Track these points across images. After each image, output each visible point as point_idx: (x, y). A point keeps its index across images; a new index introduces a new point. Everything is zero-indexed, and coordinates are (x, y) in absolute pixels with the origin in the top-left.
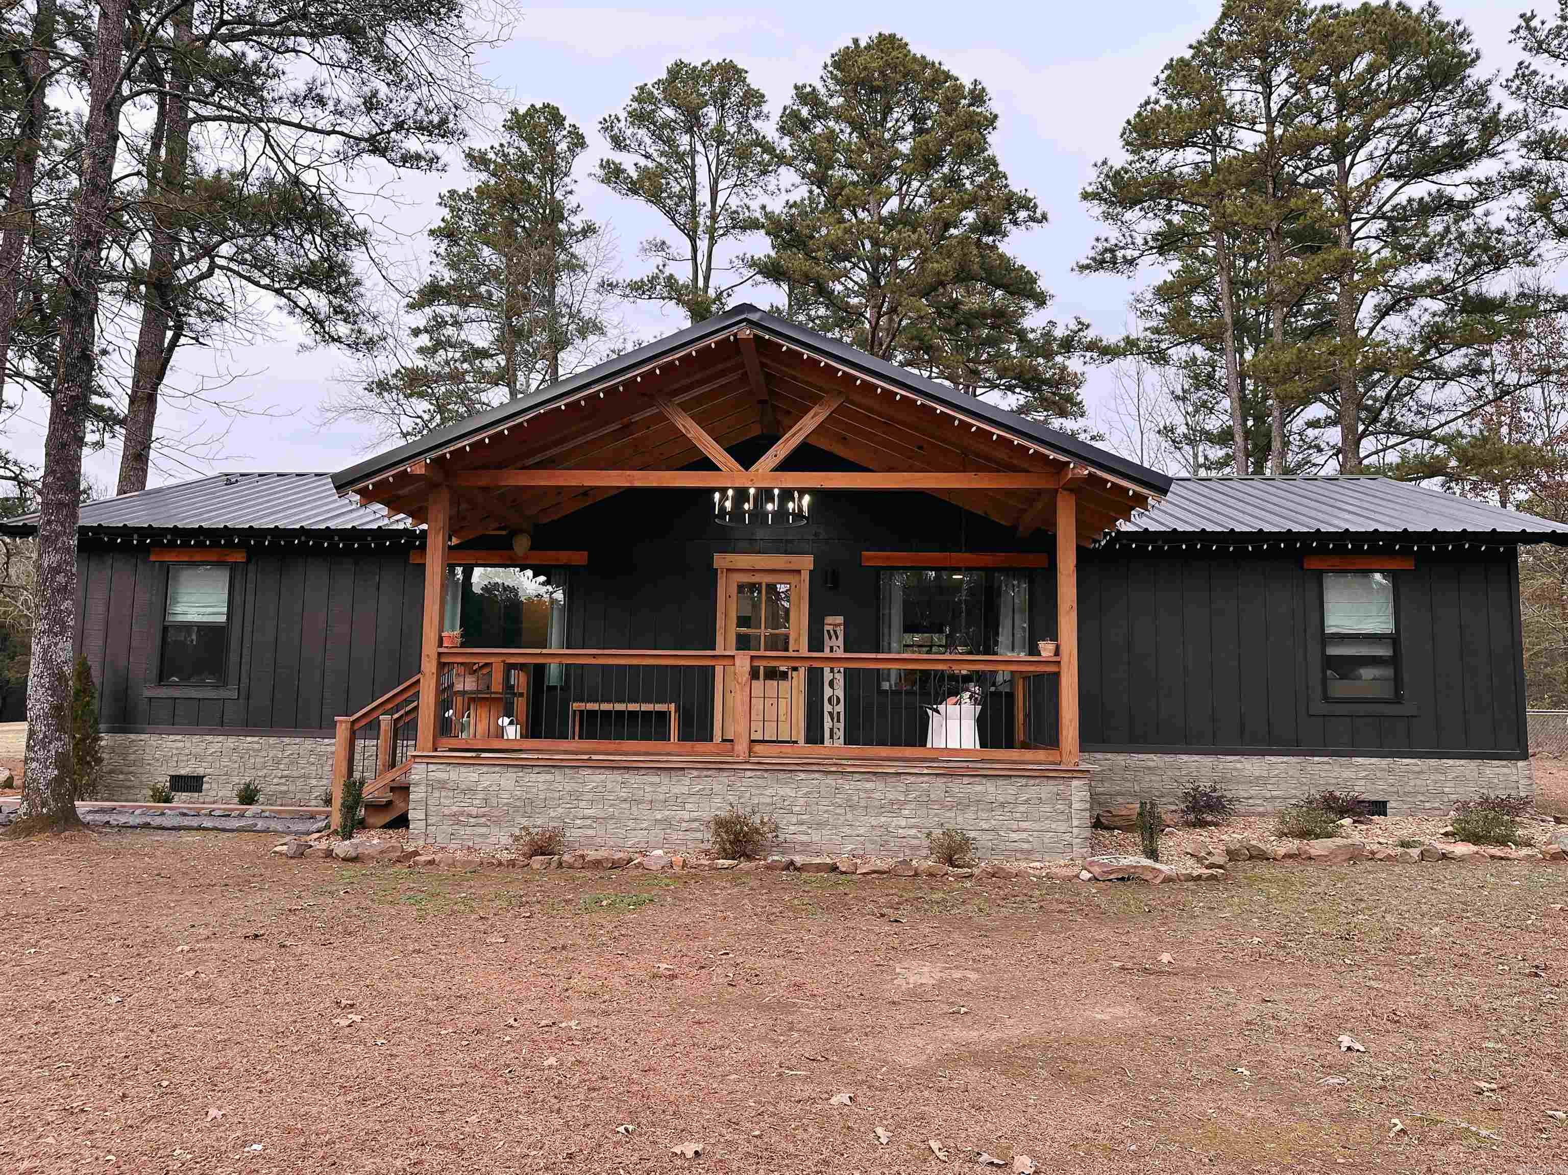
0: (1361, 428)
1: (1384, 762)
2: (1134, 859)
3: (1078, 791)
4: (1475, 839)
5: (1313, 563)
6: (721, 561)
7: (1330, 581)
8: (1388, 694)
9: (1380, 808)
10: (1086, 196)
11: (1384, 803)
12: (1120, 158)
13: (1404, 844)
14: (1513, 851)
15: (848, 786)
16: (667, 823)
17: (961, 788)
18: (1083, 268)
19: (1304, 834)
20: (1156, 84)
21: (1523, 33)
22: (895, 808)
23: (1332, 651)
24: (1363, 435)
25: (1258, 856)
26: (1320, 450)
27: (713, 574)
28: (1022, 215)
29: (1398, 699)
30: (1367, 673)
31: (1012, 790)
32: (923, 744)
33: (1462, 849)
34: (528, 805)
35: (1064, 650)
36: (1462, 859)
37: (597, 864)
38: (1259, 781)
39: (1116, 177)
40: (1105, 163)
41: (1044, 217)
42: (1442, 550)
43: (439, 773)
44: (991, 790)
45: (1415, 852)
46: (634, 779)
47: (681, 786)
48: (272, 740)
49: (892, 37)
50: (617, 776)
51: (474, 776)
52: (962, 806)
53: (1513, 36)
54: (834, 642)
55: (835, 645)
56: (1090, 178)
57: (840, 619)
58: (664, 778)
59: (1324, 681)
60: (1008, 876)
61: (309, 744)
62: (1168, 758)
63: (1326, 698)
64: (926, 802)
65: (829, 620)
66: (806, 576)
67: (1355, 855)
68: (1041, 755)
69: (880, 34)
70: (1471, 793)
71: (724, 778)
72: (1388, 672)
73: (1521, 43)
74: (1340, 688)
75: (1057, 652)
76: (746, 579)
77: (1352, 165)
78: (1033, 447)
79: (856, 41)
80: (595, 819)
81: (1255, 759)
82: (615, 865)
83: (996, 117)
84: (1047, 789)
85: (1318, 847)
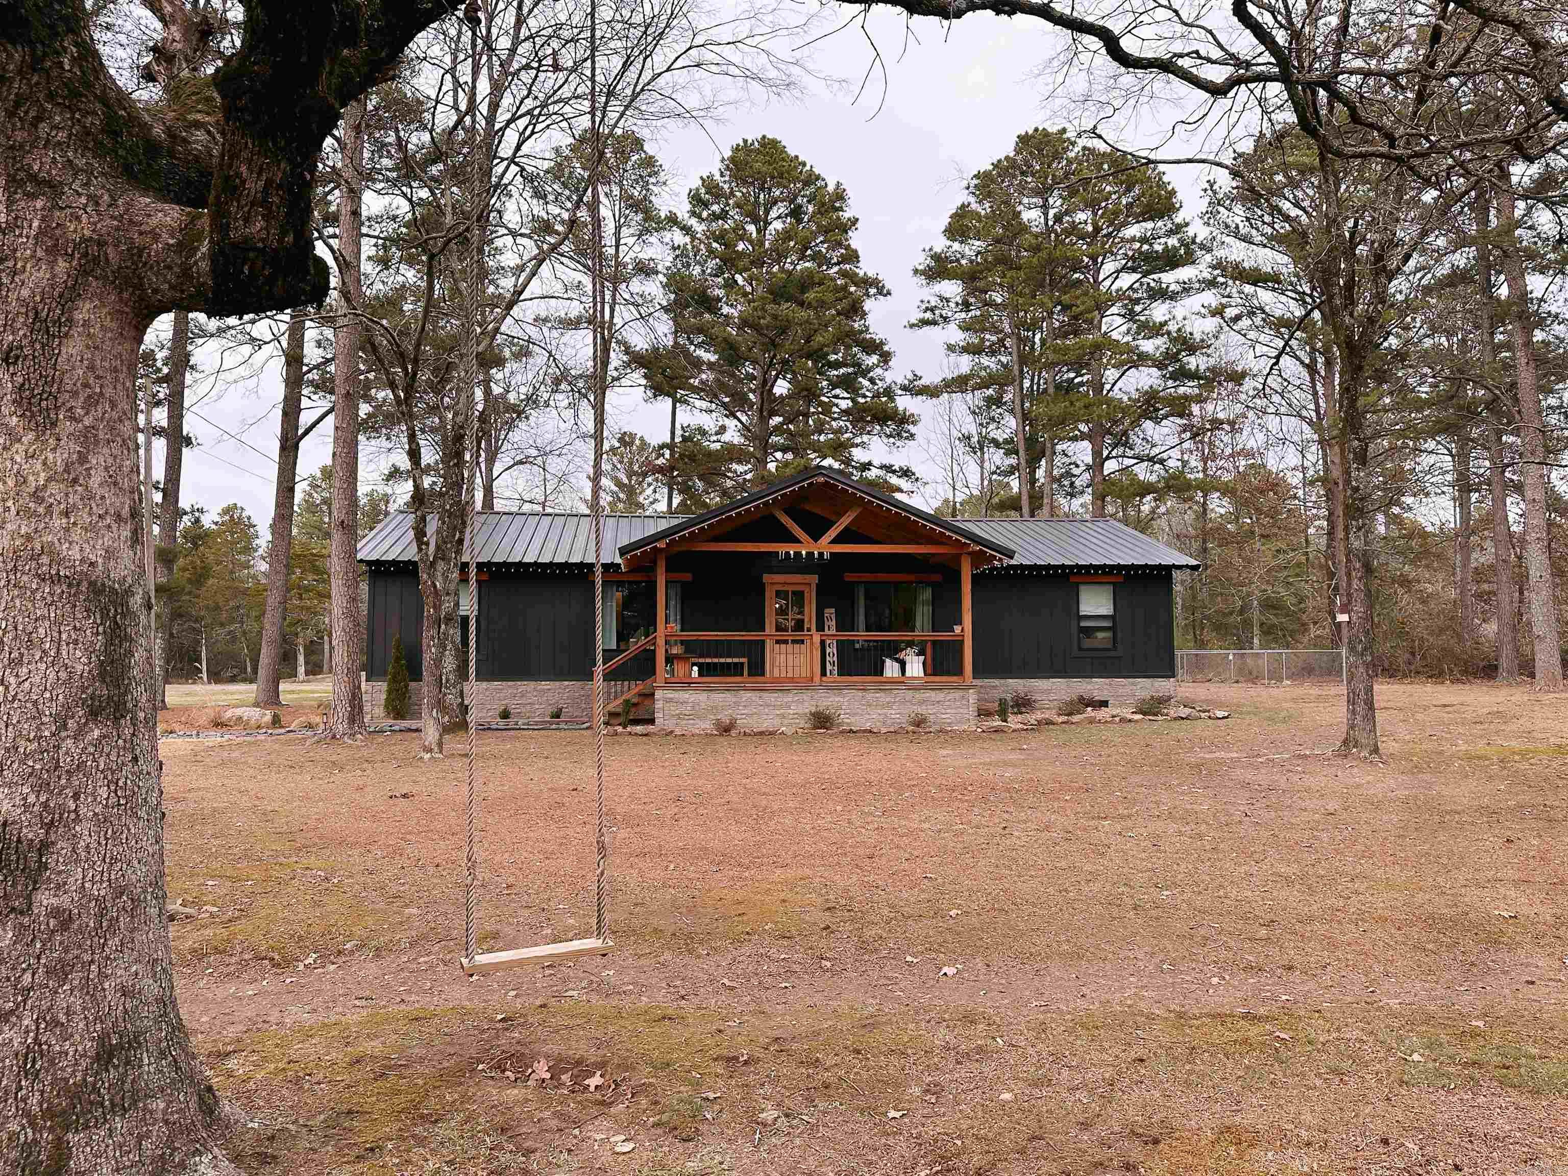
0: (1105, 453)
1: (1107, 681)
2: (997, 723)
3: (972, 696)
4: (1144, 714)
5: (1073, 579)
6: (767, 578)
7: (1083, 589)
8: (1110, 646)
9: (1104, 704)
10: (916, 271)
11: (1107, 702)
12: (940, 244)
13: (1113, 716)
14: (1160, 718)
15: (870, 696)
16: (783, 716)
17: (919, 695)
18: (912, 326)
19: (1068, 715)
20: (968, 188)
21: (1209, 192)
22: (889, 705)
23: (1083, 624)
24: (1108, 458)
25: (1050, 723)
26: (1077, 466)
27: (763, 586)
28: (872, 291)
29: (1115, 647)
30: (1100, 635)
31: (942, 695)
32: (882, 675)
33: (1138, 717)
34: (714, 709)
35: (966, 629)
36: (1137, 721)
37: (761, 733)
38: (1048, 692)
39: (936, 257)
40: (931, 250)
41: (889, 293)
42: (1136, 573)
43: (670, 694)
44: (932, 695)
45: (1117, 719)
46: (765, 695)
47: (789, 698)
48: (510, 683)
49: (774, 143)
50: (758, 694)
51: (687, 696)
52: (922, 702)
53: (1203, 193)
54: (830, 623)
55: (831, 625)
56: (922, 261)
57: (833, 610)
58: (780, 694)
59: (1079, 639)
60: (947, 732)
61: (532, 684)
62: (1002, 681)
63: (1080, 649)
64: (904, 702)
65: (827, 610)
66: (814, 587)
67: (1091, 721)
68: (955, 678)
69: (764, 137)
70: (1146, 694)
71: (809, 693)
72: (1108, 634)
73: (1208, 199)
74: (1087, 643)
75: (962, 630)
76: (779, 588)
77: (1102, 263)
78: (955, 536)
79: (745, 141)
80: (747, 715)
81: (1044, 681)
82: (771, 733)
83: (857, 220)
84: (958, 694)
85: (1076, 718)
